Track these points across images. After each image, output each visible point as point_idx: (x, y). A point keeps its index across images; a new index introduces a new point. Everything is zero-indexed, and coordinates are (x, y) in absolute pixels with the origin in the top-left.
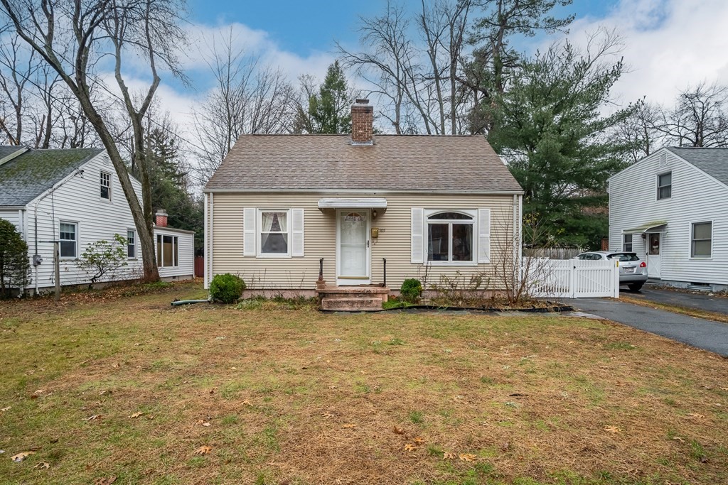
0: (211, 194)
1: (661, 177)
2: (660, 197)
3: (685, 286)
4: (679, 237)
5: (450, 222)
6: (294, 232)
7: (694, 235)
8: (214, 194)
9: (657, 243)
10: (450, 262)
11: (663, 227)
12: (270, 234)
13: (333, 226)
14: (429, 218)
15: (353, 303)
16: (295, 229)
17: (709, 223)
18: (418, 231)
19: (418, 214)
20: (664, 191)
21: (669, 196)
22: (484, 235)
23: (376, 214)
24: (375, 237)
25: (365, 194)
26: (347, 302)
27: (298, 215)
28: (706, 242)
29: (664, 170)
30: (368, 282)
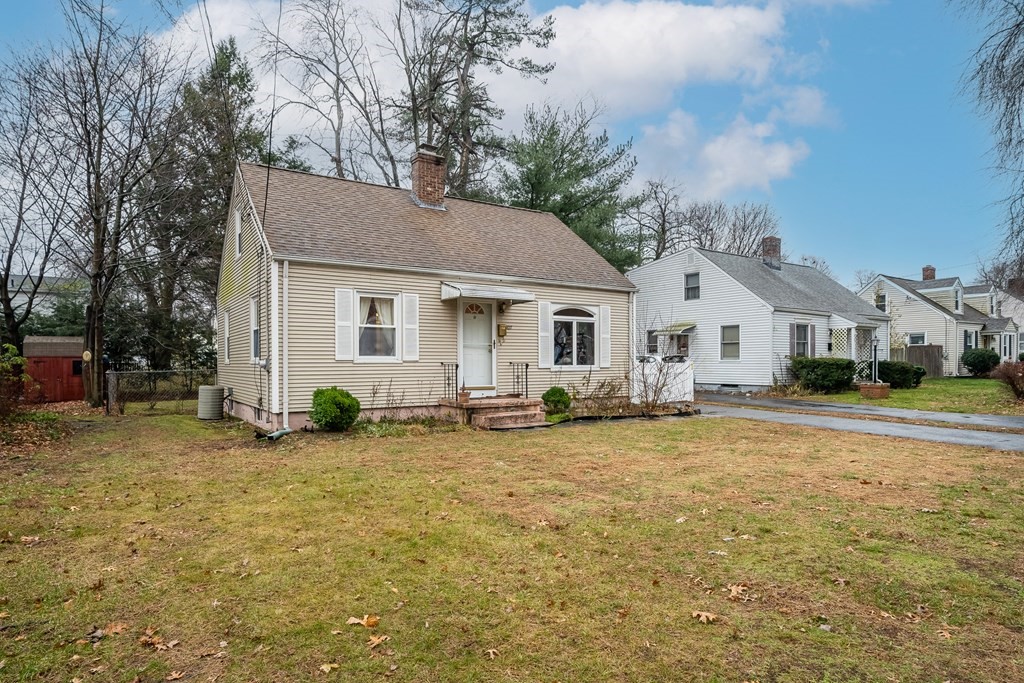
0: (286, 263)
1: (688, 276)
2: (687, 298)
3: (715, 388)
4: (708, 341)
5: (575, 320)
6: (405, 326)
7: (723, 338)
8: (291, 263)
9: (685, 346)
10: (575, 367)
11: (692, 328)
12: (365, 328)
13: (454, 319)
14: (555, 314)
15: (517, 417)
16: (408, 323)
17: (738, 326)
18: (545, 329)
19: (545, 308)
20: (692, 292)
21: (697, 296)
22: (605, 336)
23: (502, 306)
24: (501, 335)
25: (491, 280)
26: (511, 417)
27: (411, 302)
28: (734, 346)
29: (691, 271)
30: (493, 393)
